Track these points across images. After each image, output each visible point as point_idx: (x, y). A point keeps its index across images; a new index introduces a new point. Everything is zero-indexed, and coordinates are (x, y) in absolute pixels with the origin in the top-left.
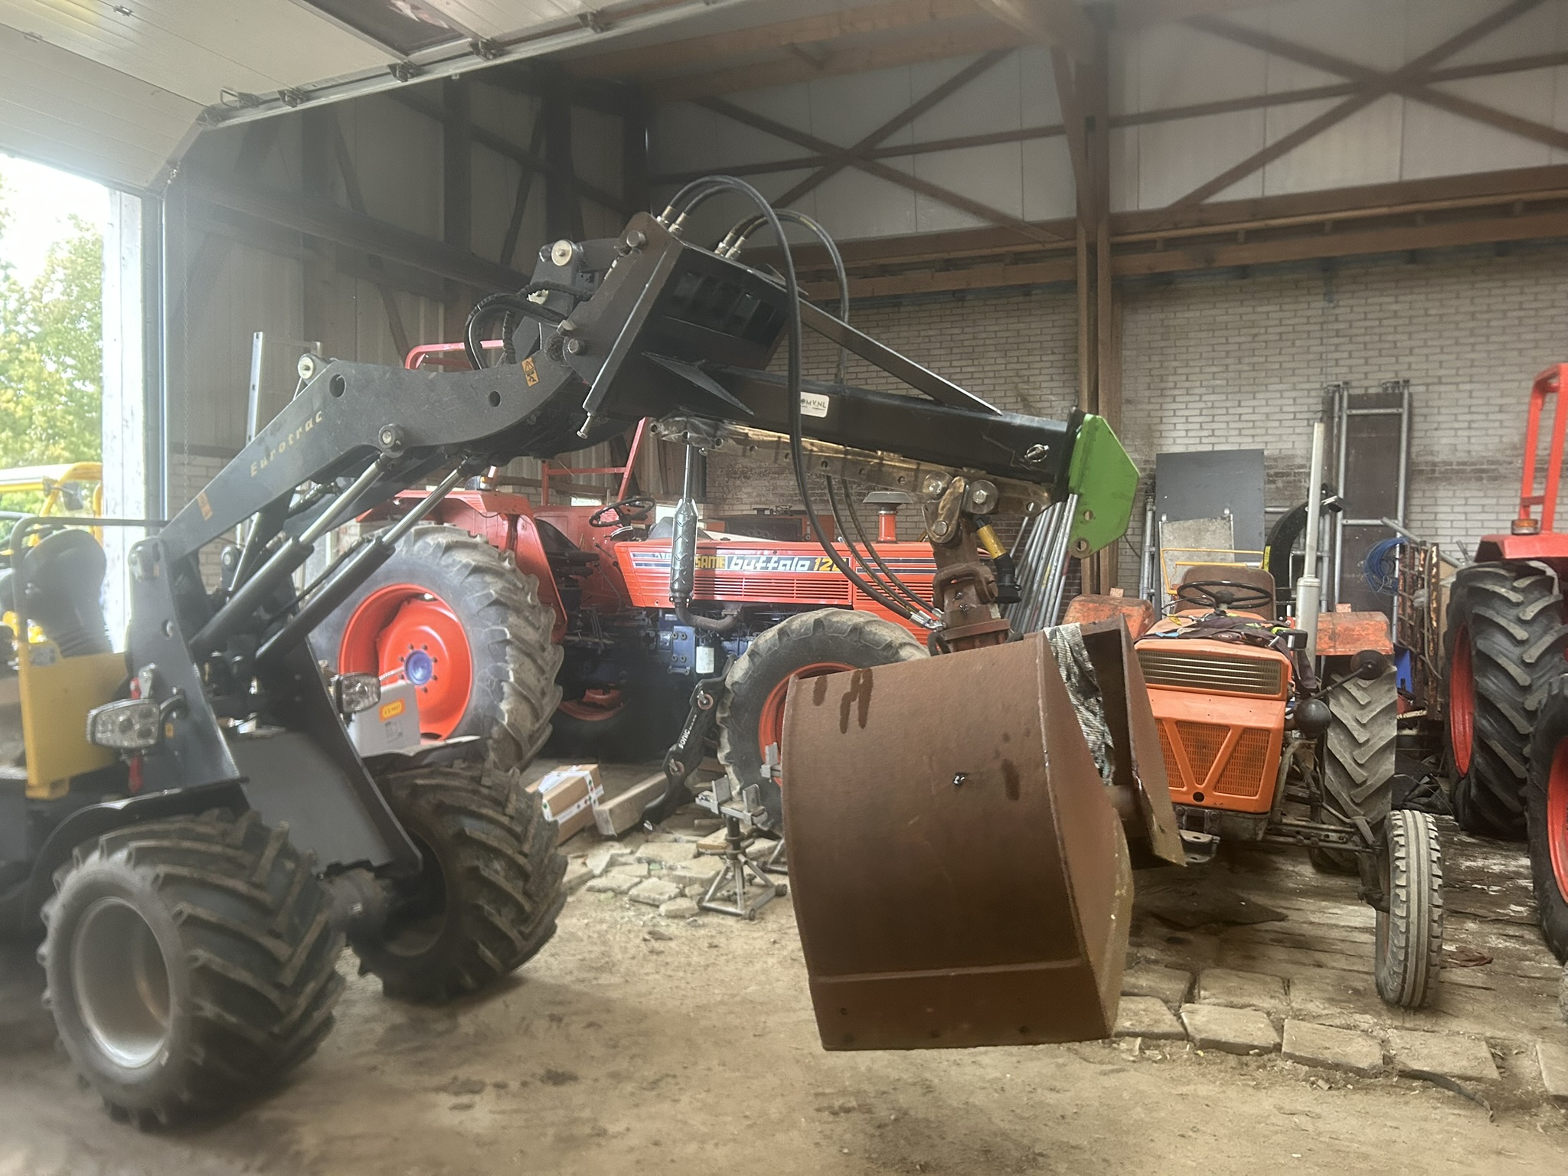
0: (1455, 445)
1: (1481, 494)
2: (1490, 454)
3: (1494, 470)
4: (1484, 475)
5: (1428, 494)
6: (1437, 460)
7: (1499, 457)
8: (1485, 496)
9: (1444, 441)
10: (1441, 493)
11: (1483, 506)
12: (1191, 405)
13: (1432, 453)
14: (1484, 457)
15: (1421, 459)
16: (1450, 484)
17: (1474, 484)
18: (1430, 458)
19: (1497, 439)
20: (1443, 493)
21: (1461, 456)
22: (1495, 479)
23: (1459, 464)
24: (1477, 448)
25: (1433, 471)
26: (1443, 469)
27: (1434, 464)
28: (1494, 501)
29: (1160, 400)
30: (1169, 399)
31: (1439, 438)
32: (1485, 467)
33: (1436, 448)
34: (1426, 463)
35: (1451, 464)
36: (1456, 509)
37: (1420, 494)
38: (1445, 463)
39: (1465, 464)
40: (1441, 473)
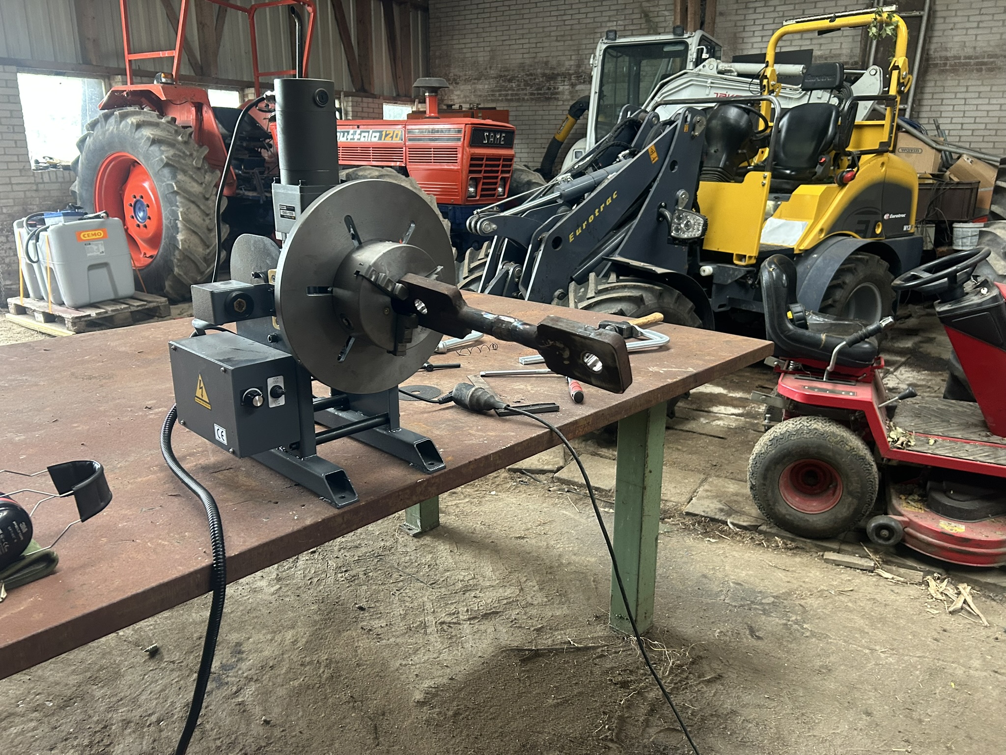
0: (965, 42)
1: (979, 83)
2: (991, 49)
3: (992, 63)
4: (983, 67)
5: (939, 84)
6: (949, 54)
7: (998, 51)
8: (983, 85)
9: (956, 39)
10: (949, 83)
11: (980, 92)
12: (767, 15)
13: (946, 49)
14: (984, 52)
15: (937, 55)
16: (957, 75)
17: (975, 75)
18: (944, 54)
19: (998, 36)
20: (950, 82)
21: (969, 51)
22: (991, 70)
23: (966, 58)
24: (980, 44)
25: (945, 64)
26: (953, 63)
27: (947, 59)
28: (988, 89)
29: (744, 12)
30: (751, 11)
31: (953, 36)
32: (986, 60)
33: (950, 45)
34: (940, 57)
35: (959, 58)
36: (959, 95)
37: (932, 84)
38: (955, 57)
39: (970, 58)
40: (951, 65)
